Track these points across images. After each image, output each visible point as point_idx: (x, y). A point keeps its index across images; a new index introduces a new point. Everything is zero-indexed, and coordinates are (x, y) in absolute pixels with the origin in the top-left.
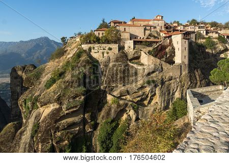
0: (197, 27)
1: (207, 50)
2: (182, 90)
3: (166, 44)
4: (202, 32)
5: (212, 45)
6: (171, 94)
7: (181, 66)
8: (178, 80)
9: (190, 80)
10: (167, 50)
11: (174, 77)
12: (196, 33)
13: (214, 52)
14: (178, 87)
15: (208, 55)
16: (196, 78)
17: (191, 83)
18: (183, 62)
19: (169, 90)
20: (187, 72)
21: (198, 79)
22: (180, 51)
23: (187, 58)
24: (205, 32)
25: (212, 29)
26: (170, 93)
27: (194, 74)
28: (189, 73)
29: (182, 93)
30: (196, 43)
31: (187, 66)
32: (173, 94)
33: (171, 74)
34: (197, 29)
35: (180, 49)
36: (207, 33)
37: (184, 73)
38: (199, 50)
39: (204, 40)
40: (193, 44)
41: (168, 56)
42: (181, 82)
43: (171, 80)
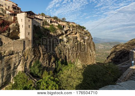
0: (44, 17)
1: (50, 33)
2: (26, 63)
3: (9, 20)
4: (47, 21)
5: (54, 30)
6: (12, 68)
7: (24, 42)
8: (20, 54)
9: (34, 54)
10: (10, 26)
11: (16, 52)
12: (43, 21)
13: (55, 34)
14: (20, 61)
15: (51, 36)
16: (40, 52)
17: (35, 56)
18: (26, 38)
19: (9, 65)
20: (31, 46)
21: (41, 53)
22: (24, 28)
23: (31, 34)
24: (49, 21)
25: (54, 20)
26: (10, 67)
27: (38, 48)
28: (33, 47)
29: (25, 66)
30: (43, 28)
31: (31, 41)
32: (15, 68)
33: (12, 49)
34: (44, 18)
35: (24, 26)
36: (51, 22)
37: (27, 48)
38: (45, 32)
39: (49, 27)
40: (41, 28)
41: (11, 31)
42: (24, 56)
43: (12, 54)
